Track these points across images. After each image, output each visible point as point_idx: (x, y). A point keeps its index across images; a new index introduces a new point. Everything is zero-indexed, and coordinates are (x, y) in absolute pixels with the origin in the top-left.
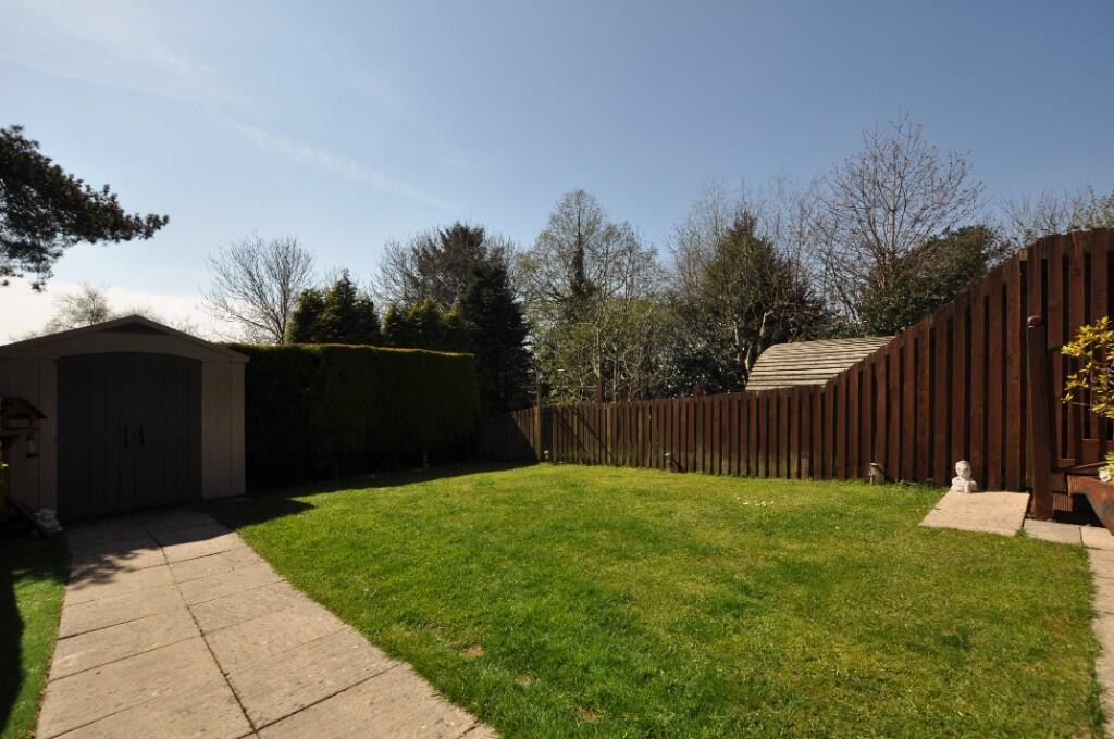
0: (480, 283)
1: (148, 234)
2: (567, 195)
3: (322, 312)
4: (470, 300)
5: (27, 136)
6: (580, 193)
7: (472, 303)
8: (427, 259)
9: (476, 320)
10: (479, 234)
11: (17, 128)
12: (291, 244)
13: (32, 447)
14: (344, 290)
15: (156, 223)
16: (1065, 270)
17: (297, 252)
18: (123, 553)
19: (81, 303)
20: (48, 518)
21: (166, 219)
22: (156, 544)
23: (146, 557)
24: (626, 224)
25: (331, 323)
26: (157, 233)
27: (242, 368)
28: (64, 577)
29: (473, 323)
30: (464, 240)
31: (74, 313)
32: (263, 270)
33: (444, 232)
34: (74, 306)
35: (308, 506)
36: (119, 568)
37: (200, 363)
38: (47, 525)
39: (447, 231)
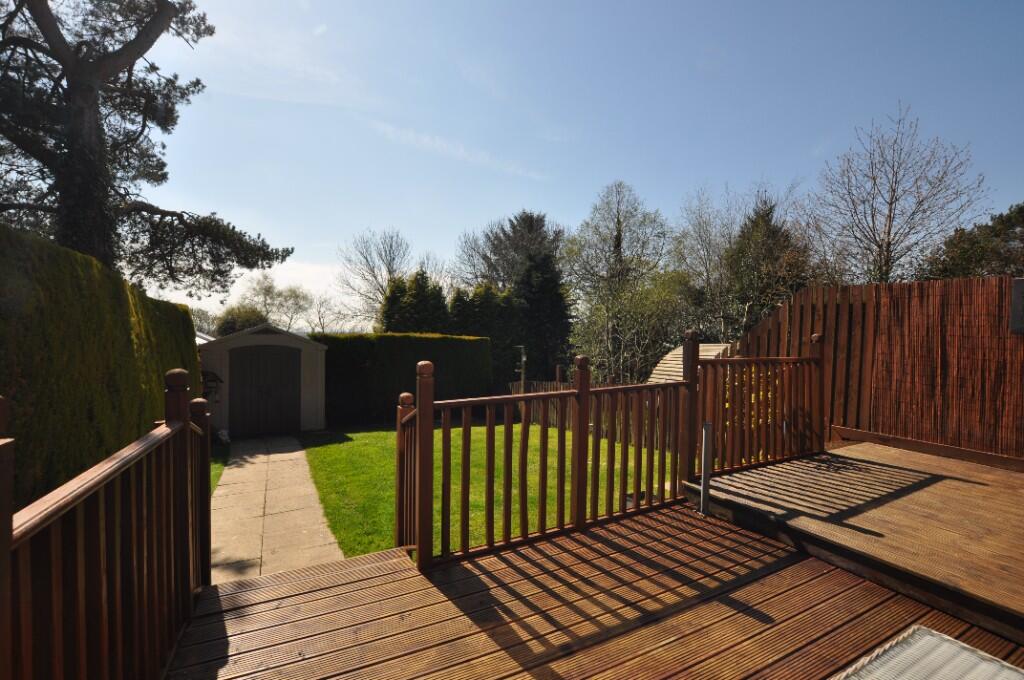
0: (531, 266)
1: (284, 259)
2: (608, 188)
3: (403, 296)
4: (522, 282)
5: (217, 217)
6: (620, 186)
7: (525, 283)
8: (497, 242)
9: (526, 298)
10: (540, 221)
11: (214, 214)
12: (395, 234)
13: (217, 397)
14: (421, 279)
15: (287, 253)
16: (813, 314)
17: (399, 241)
18: (252, 455)
19: (259, 283)
20: (224, 435)
21: (293, 249)
22: (268, 452)
23: (262, 458)
24: (657, 211)
25: (410, 305)
26: (288, 258)
27: (323, 353)
28: (226, 464)
29: (523, 301)
30: (530, 224)
31: (254, 289)
32: (375, 255)
33: (513, 219)
34: (255, 285)
35: (350, 439)
36: (247, 462)
37: (299, 351)
38: (223, 438)
39: (516, 218)
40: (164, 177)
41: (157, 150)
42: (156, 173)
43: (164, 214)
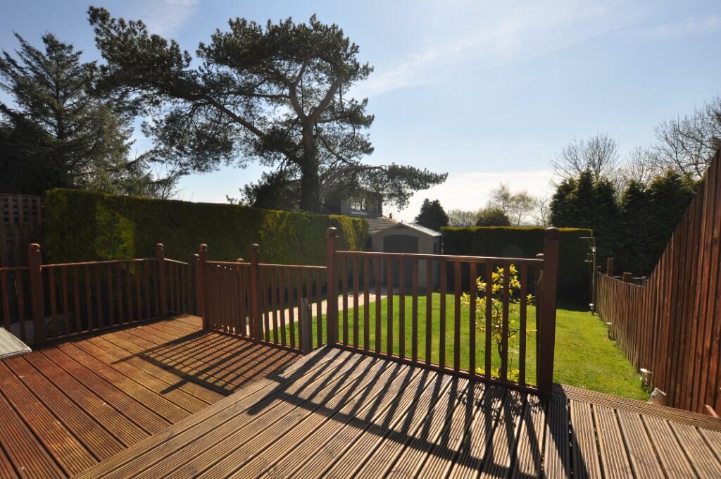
27: (432, 240)
31: (496, 197)
34: (497, 194)
37: (418, 238)
40: (372, 150)
41: (365, 138)
42: (367, 149)
43: (375, 168)
